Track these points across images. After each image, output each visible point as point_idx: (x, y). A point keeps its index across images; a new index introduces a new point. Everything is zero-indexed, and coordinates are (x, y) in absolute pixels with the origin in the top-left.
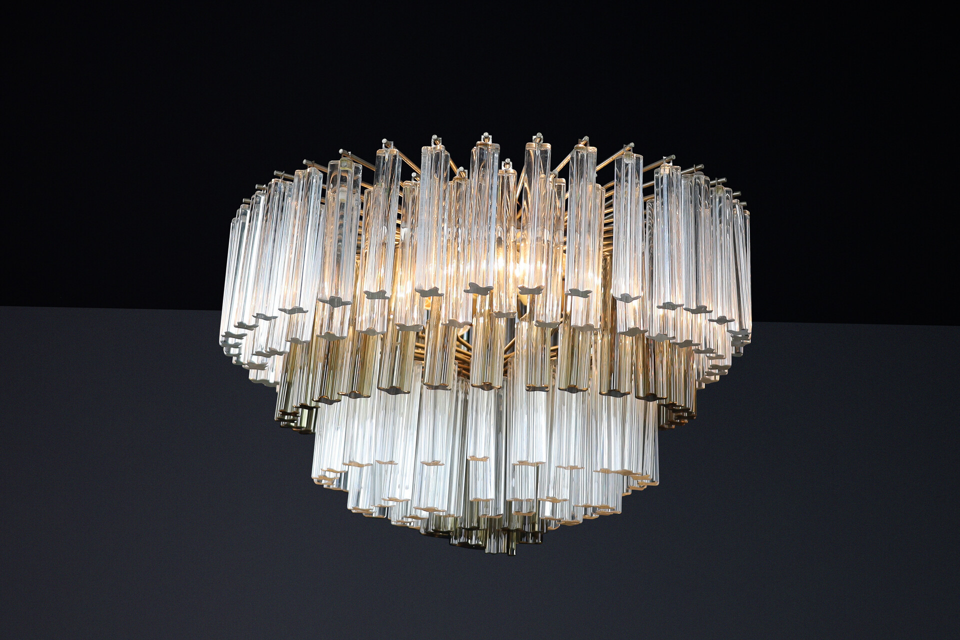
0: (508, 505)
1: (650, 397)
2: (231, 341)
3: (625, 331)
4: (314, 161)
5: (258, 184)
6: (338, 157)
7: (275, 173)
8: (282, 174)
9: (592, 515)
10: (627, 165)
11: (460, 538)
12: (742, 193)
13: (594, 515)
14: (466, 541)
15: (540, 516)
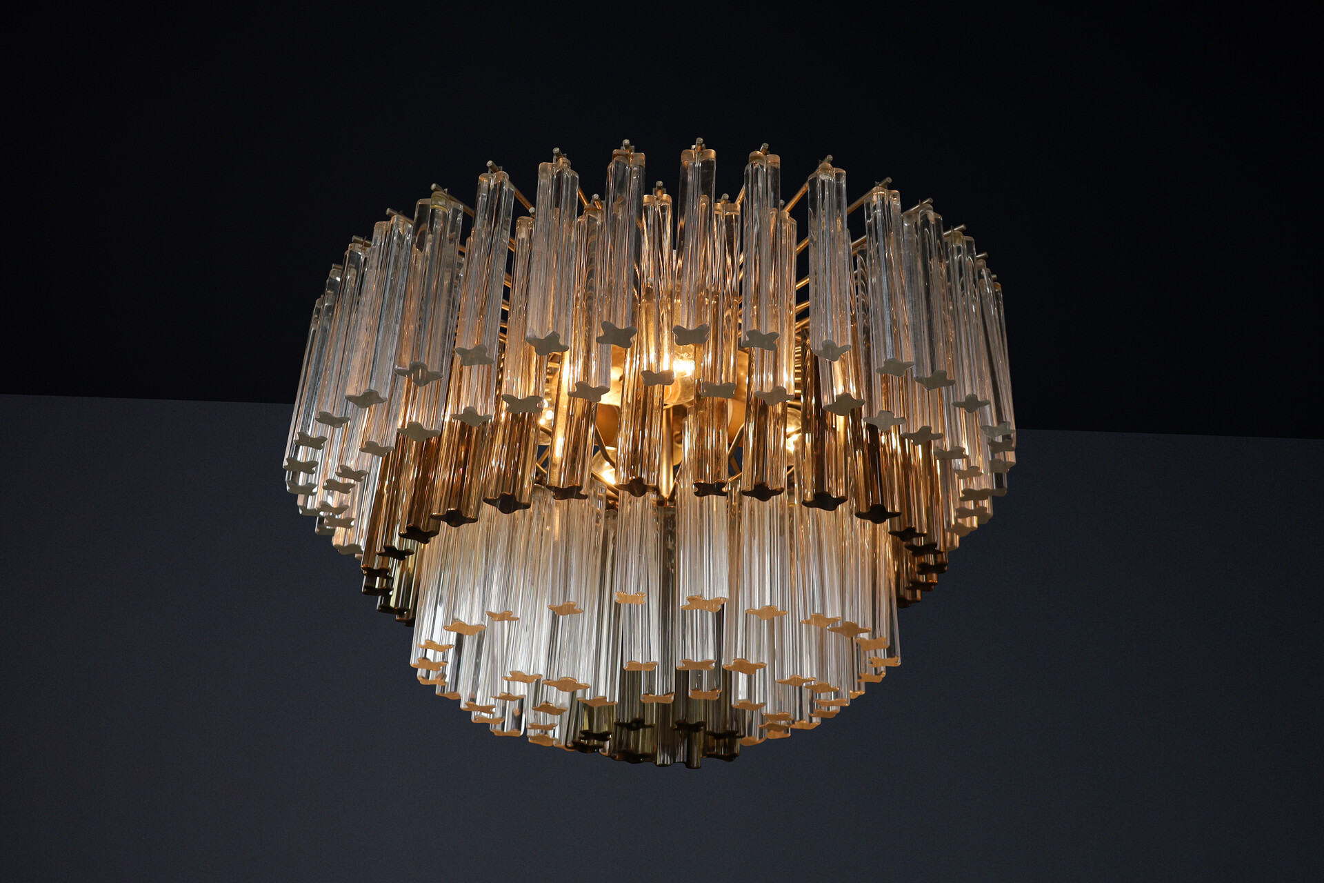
0: (682, 676)
1: (876, 514)
3: (831, 403)
4: (399, 210)
6: (430, 194)
7: (354, 238)
9: (811, 720)
10: (823, 182)
12: (988, 253)
13: (814, 720)
15: (733, 703)
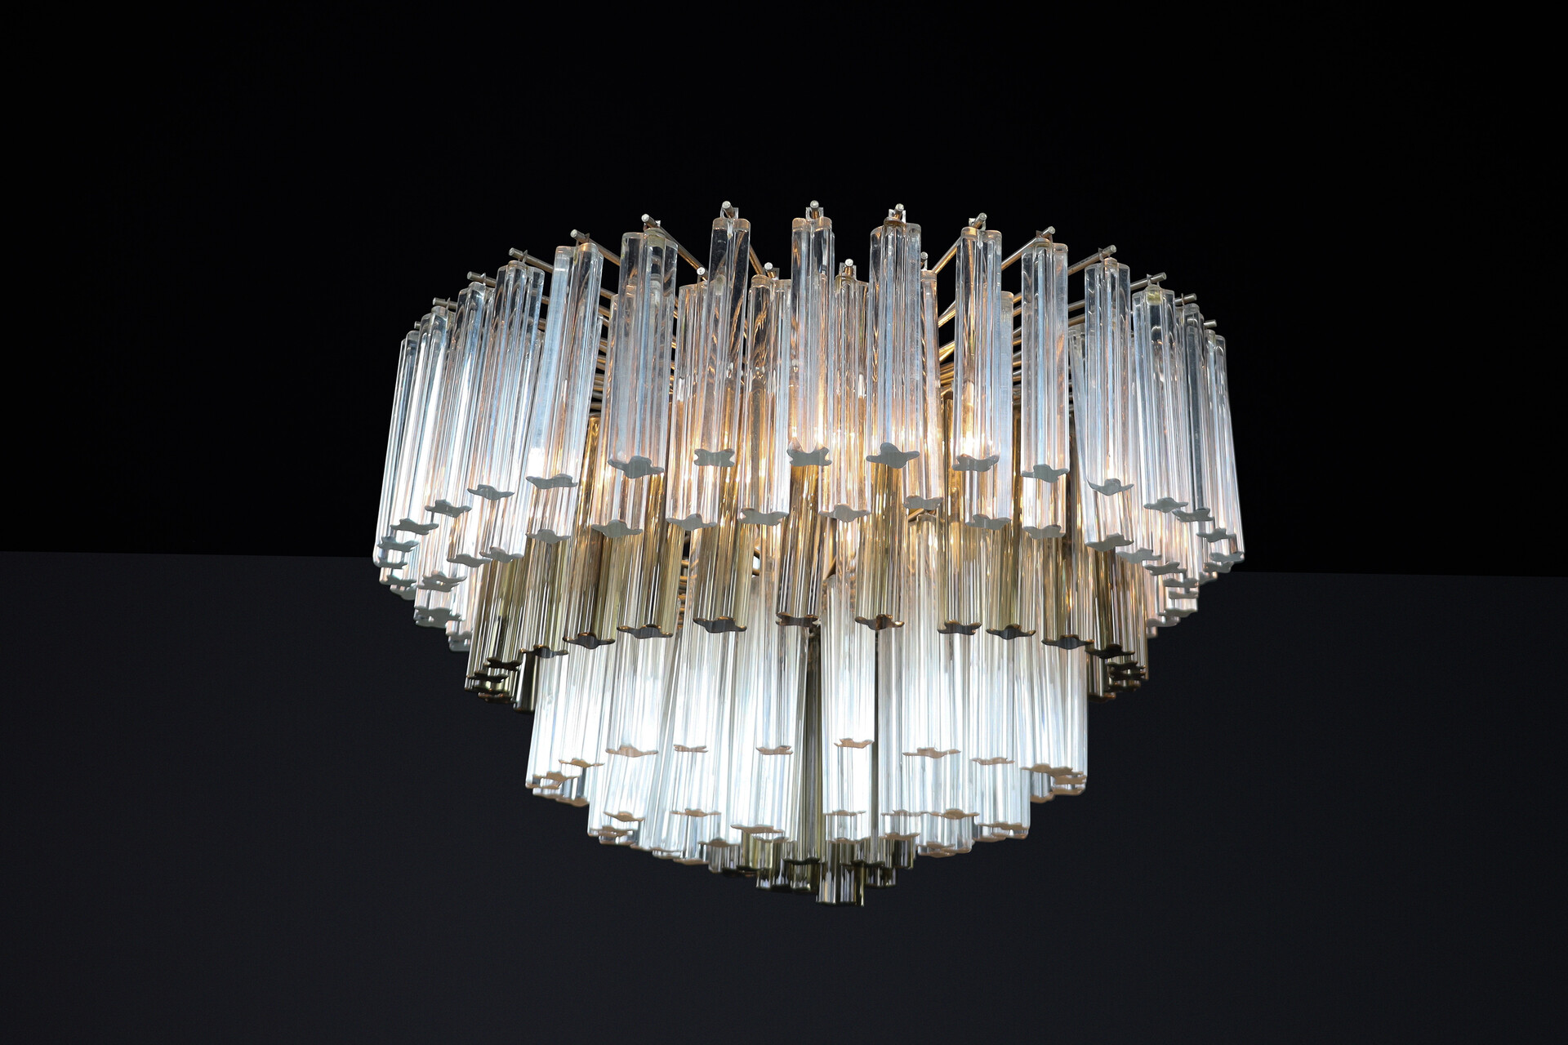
2: (403, 537)
4: (588, 234)
5: (473, 271)
6: (639, 227)
7: (512, 251)
8: (522, 255)
11: (777, 877)
14: (787, 882)
